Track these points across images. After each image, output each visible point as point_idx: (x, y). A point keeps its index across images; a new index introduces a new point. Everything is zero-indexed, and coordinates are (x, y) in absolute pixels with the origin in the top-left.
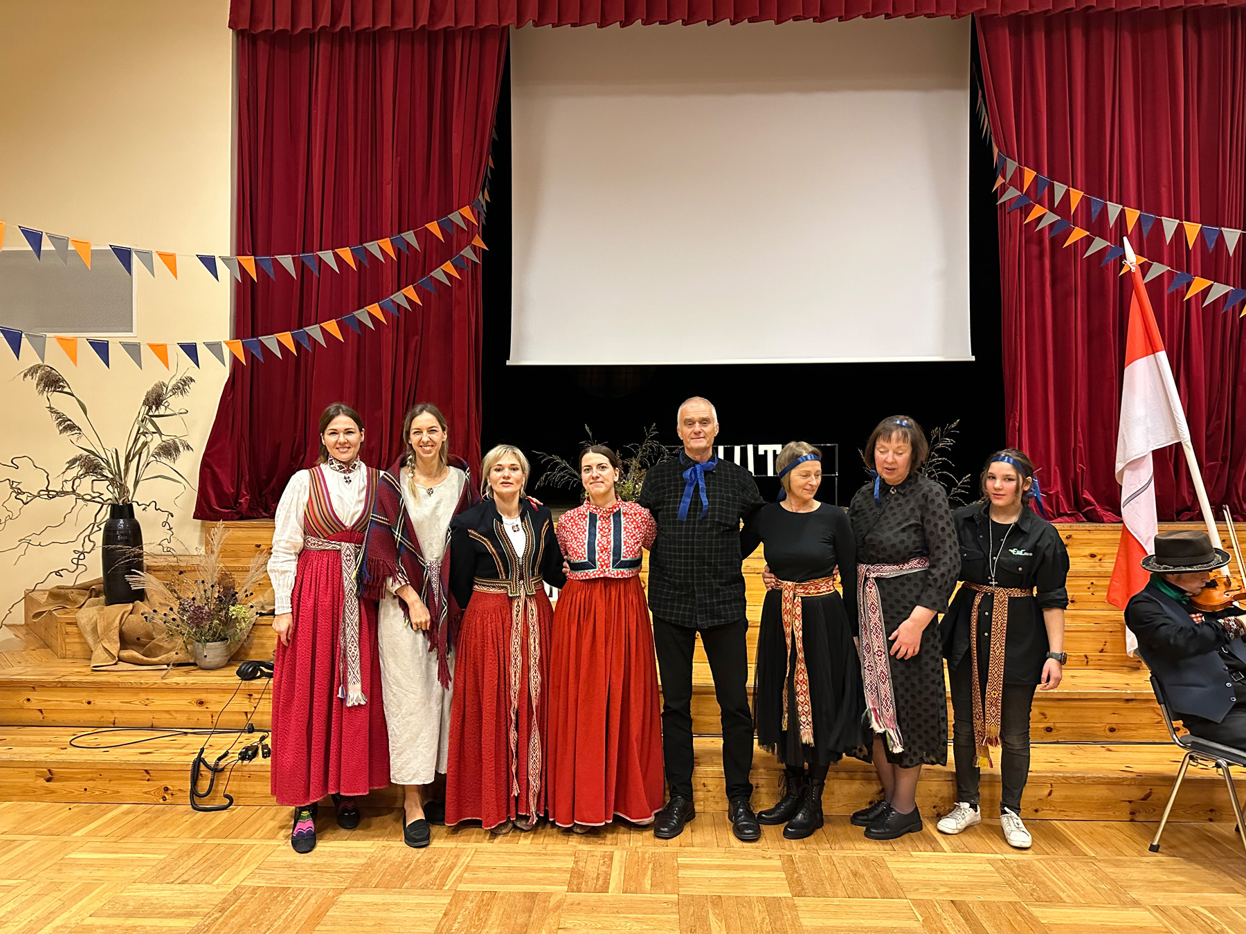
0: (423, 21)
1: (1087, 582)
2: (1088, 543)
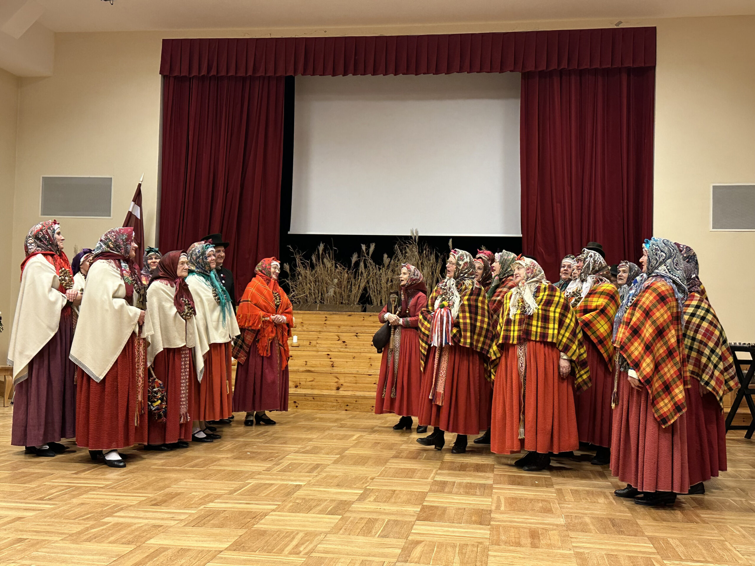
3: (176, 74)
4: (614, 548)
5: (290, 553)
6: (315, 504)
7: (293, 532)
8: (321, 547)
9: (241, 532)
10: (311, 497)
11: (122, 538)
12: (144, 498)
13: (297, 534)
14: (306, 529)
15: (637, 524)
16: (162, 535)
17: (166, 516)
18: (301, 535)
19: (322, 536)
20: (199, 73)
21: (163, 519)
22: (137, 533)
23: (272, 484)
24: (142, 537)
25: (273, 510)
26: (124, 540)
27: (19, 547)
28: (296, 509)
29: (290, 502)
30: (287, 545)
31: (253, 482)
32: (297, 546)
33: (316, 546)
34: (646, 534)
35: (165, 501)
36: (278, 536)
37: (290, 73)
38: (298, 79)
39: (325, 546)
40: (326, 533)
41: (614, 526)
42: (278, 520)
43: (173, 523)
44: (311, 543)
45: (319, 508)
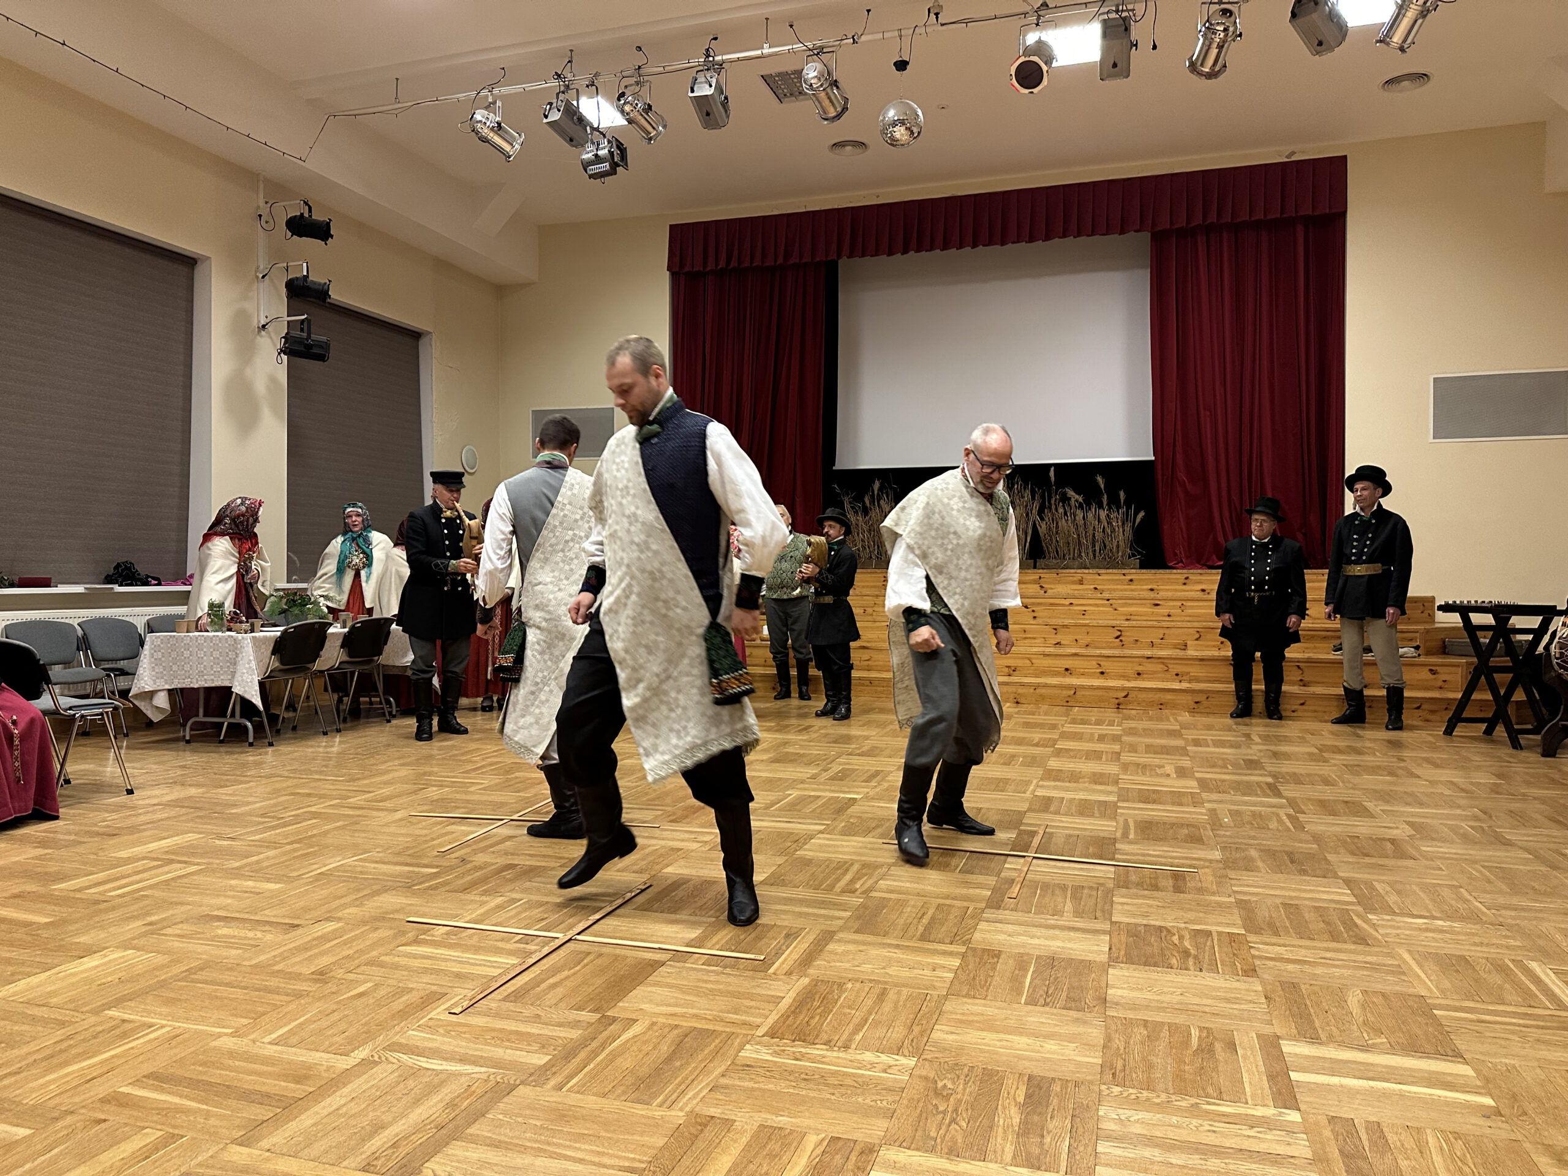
0: (780, 261)
1: (1179, 604)
2: (1200, 582)
3: (687, 269)
4: (1293, 894)
5: (843, 891)
6: (874, 825)
7: (846, 863)
8: (882, 884)
9: (780, 860)
10: (869, 815)
11: (633, 865)
12: (660, 813)
13: (852, 864)
14: (863, 858)
15: (1326, 860)
16: (682, 862)
17: (687, 836)
18: (856, 867)
19: (884, 869)
20: (717, 265)
21: (683, 840)
22: (651, 859)
23: (819, 797)
24: (657, 864)
25: (821, 832)
26: (635, 868)
27: (508, 874)
28: (849, 831)
29: (842, 821)
30: (838, 880)
31: (794, 794)
32: (853, 881)
33: (876, 882)
34: (1341, 874)
35: (687, 817)
36: (828, 866)
37: (832, 256)
38: (843, 264)
39: (888, 883)
40: (890, 866)
41: (1292, 862)
42: (826, 845)
43: (695, 846)
44: (870, 878)
45: (880, 830)
